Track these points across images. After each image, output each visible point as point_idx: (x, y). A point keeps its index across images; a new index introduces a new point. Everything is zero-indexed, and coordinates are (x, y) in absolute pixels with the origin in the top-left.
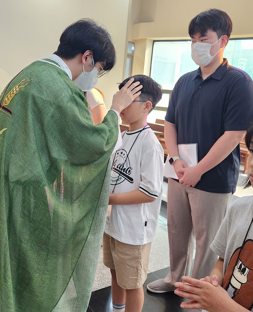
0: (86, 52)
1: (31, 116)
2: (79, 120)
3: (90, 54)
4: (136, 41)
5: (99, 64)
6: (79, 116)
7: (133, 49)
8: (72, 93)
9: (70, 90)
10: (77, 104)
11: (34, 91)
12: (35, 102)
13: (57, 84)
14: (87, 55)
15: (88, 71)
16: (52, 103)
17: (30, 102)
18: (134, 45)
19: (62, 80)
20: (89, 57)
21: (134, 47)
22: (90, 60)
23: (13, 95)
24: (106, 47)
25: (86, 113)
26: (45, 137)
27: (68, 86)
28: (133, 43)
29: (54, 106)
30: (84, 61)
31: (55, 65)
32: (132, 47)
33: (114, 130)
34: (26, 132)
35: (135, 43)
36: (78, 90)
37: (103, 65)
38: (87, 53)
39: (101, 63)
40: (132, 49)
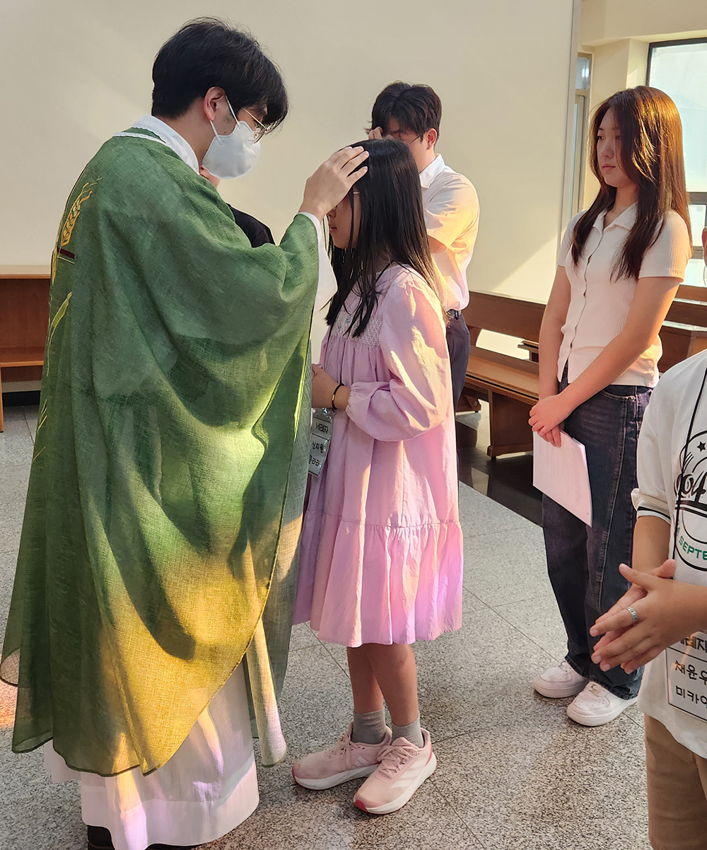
0: (209, 92)
1: (109, 255)
2: (209, 244)
3: (220, 95)
4: (593, 48)
5: (247, 113)
6: (208, 236)
7: (587, 75)
8: (183, 191)
9: (176, 186)
10: (198, 211)
11: (107, 204)
12: (112, 225)
13: (148, 177)
14: (213, 99)
15: (225, 133)
16: (146, 221)
17: (102, 226)
18: (589, 61)
19: (159, 168)
20: (220, 101)
21: (588, 70)
22: (224, 107)
23: (73, 222)
24: (251, 72)
25: (225, 228)
26: (150, 294)
27: (172, 175)
28: (586, 57)
29: (152, 226)
30: (210, 112)
31: (147, 137)
32: (584, 70)
33: (305, 256)
34: (105, 289)
35: (591, 55)
36: (195, 181)
37: (259, 112)
38: (212, 93)
39: (251, 108)
40: (583, 76)
